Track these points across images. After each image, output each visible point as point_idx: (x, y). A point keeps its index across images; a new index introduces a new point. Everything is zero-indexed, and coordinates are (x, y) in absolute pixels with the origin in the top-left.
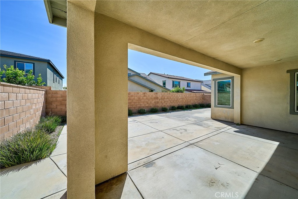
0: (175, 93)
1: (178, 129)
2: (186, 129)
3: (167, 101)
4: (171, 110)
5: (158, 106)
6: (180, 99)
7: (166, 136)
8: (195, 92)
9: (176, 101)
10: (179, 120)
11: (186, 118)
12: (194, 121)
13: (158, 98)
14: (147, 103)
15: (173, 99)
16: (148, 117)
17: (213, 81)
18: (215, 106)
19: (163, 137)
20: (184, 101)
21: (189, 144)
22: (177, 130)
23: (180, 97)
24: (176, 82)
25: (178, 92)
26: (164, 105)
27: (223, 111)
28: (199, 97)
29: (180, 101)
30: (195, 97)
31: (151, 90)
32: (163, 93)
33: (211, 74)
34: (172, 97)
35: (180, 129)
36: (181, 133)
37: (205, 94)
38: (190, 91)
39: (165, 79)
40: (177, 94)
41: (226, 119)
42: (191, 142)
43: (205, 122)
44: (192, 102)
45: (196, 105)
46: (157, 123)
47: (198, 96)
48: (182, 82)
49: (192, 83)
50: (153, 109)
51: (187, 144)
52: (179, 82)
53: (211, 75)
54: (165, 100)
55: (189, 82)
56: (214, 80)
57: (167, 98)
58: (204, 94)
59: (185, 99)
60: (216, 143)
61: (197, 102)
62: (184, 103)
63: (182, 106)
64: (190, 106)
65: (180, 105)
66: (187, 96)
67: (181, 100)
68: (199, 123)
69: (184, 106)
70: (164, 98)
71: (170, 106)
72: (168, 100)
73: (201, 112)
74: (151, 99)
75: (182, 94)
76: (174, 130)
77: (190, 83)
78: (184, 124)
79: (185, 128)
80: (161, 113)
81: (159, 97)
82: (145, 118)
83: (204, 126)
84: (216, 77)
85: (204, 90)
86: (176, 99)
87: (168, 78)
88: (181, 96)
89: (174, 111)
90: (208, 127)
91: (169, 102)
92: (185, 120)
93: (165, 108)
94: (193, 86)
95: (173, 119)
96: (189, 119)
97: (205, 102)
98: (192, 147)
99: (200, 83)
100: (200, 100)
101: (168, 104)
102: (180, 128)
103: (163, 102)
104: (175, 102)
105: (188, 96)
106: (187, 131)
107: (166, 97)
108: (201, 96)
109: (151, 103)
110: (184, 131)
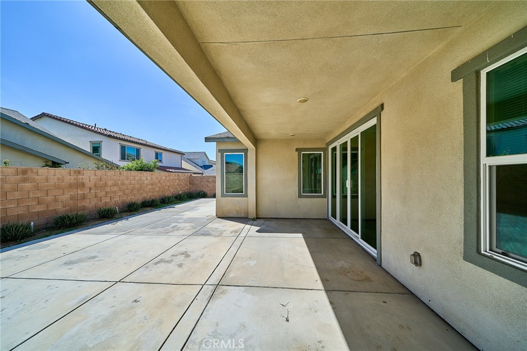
0: (134, 173)
1: (166, 256)
2: (186, 252)
3: (115, 192)
4: (126, 211)
5: (84, 208)
6: (147, 185)
7: (144, 292)
8: (172, 172)
9: (139, 190)
10: (158, 233)
11: (171, 226)
12: (190, 228)
13: (83, 185)
14: (39, 203)
15: (130, 187)
16: (48, 245)
17: (219, 152)
18: (223, 195)
19: (136, 301)
20: (157, 189)
21: (212, 288)
22: (168, 262)
23: (146, 182)
24: (130, 148)
25: (142, 170)
26: (103, 201)
27: (234, 203)
28: (185, 180)
29: (147, 189)
30: (177, 181)
31: (50, 163)
32: (99, 173)
33: (216, 140)
34: (127, 182)
35: (173, 256)
36: (180, 266)
37: (194, 175)
38: (163, 169)
39: (97, 138)
40: (139, 175)
41: (238, 213)
42: (214, 280)
43: (210, 225)
44: (172, 190)
45: (180, 195)
46: (94, 257)
47: (182, 178)
48: (144, 151)
49: (164, 154)
50: (69, 217)
51: (208, 290)
52: (138, 151)
53: (215, 143)
54: (108, 189)
55: (159, 151)
56: (221, 151)
57: (115, 185)
58: (191, 175)
59: (159, 185)
60: (253, 263)
61: (181, 190)
62: (156, 193)
63: (153, 201)
64: (169, 198)
65: (148, 197)
66: (161, 179)
67: (150, 187)
68: (200, 229)
69: (158, 200)
70: (106, 185)
71: (123, 202)
72: (116, 189)
73: (192, 209)
74: (57, 187)
75: (152, 174)
76: (159, 265)
77: (161, 154)
78: (172, 240)
79: (183, 249)
80: (96, 225)
81: (86, 181)
82: (36, 252)
83: (213, 233)
84: (224, 147)
85: (187, 169)
86: (137, 186)
87: (109, 136)
88: (149, 178)
89: (134, 215)
90: (220, 234)
91: (120, 193)
92: (172, 231)
93: (108, 211)
94: (167, 160)
95: (142, 234)
96: (179, 225)
97: (194, 189)
98: (223, 293)
99: (180, 156)
100: (186, 185)
101: (117, 199)
102: (171, 252)
103: (102, 194)
104: (135, 192)
105: (164, 178)
106: (189, 256)
107: (110, 183)
108: (187, 178)
109: (56, 200)
110: (182, 257)
